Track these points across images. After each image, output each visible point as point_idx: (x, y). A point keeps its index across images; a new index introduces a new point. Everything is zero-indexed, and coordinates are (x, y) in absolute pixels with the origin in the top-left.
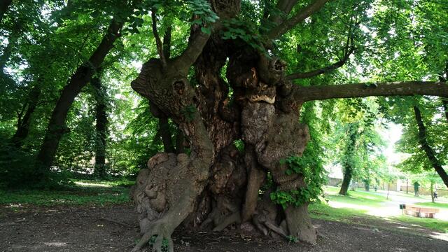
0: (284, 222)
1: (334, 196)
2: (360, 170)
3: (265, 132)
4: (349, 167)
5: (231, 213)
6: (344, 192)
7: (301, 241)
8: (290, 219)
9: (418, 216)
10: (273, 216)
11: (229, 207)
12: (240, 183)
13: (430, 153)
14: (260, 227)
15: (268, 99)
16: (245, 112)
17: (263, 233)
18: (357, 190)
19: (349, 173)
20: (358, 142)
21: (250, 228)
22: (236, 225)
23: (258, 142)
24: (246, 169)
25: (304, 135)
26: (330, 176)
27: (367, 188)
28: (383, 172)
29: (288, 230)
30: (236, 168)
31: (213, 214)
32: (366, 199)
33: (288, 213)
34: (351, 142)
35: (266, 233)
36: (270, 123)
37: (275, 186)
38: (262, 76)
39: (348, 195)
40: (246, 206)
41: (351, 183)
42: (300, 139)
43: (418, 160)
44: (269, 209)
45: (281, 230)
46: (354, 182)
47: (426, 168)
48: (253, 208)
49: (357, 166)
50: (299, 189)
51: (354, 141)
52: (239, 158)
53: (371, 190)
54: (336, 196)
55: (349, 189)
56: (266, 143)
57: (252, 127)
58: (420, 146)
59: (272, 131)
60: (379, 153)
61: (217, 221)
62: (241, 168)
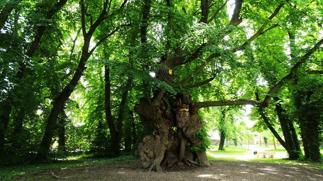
0: (197, 159)
1: (216, 152)
2: (230, 133)
3: (186, 123)
4: (223, 131)
5: (174, 158)
6: (221, 148)
7: (204, 165)
8: (199, 158)
9: (265, 157)
10: (192, 157)
11: (172, 156)
12: (177, 145)
13: (266, 120)
14: (187, 162)
15: (186, 110)
16: (177, 116)
17: (188, 165)
18: (229, 146)
19: (223, 136)
20: (227, 115)
21: (182, 164)
22: (176, 163)
23: (183, 127)
24: (179, 139)
25: (201, 123)
26: (212, 138)
27: (236, 144)
28: (244, 132)
29: (199, 162)
30: (174, 139)
31: (166, 160)
32: (235, 152)
33: (198, 155)
34: (222, 115)
35: (190, 165)
36: (188, 119)
37: (192, 144)
38: (184, 102)
39: (224, 150)
40: (181, 154)
41: (225, 142)
42: (200, 124)
43: (260, 124)
44: (190, 154)
45: (196, 163)
46: (227, 141)
47: (265, 128)
48: (184, 155)
49: (227, 130)
50: (201, 145)
51: (224, 115)
52: (175, 135)
53: (239, 145)
54: (216, 151)
55: (224, 146)
56: (187, 128)
57: (181, 121)
58: (260, 116)
59: (189, 122)
60: (241, 120)
61: (168, 162)
62: (177, 139)
